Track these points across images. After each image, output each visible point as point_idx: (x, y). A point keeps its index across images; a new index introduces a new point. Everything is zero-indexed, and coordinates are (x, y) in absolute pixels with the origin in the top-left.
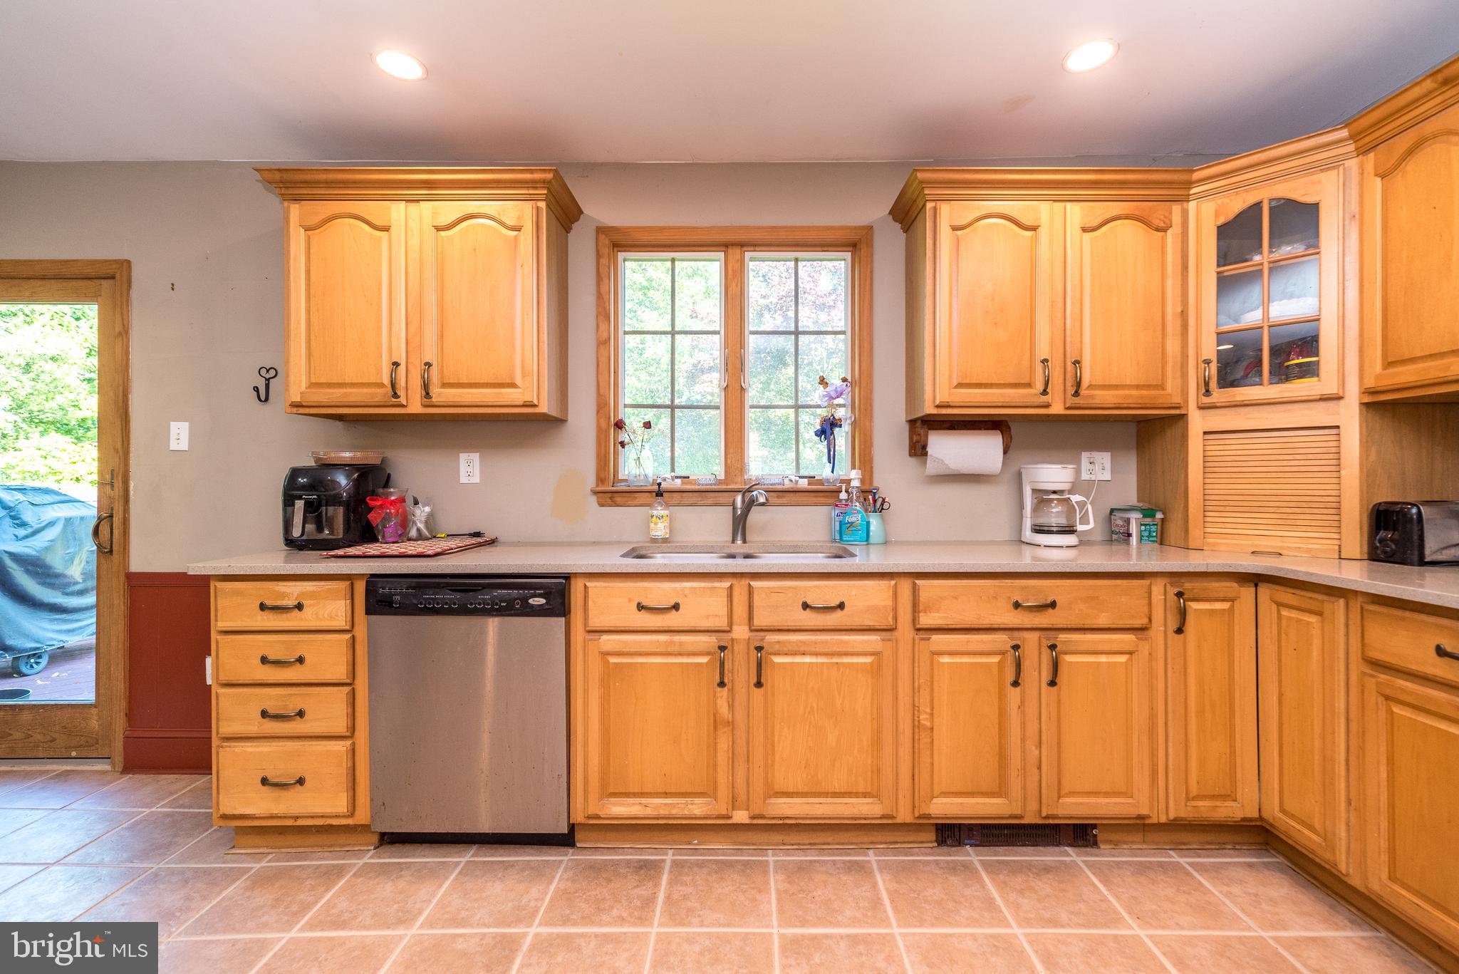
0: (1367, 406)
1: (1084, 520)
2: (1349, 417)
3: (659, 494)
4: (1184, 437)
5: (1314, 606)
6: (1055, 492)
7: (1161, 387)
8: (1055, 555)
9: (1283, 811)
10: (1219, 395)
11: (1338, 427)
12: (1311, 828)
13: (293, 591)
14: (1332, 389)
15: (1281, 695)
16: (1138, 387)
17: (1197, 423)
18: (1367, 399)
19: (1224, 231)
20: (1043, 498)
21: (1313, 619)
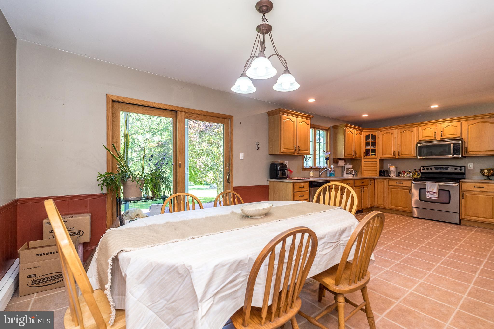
0: (379, 159)
1: (353, 173)
2: (378, 160)
3: (312, 169)
4: (361, 162)
5: (383, 181)
6: (349, 169)
7: (360, 155)
8: (349, 177)
9: (378, 204)
10: (366, 157)
11: (377, 161)
12: (382, 204)
13: (303, 184)
14: (377, 157)
15: (377, 191)
16: (359, 155)
17: (363, 160)
18: (380, 158)
19: (366, 136)
20: (348, 170)
21: (383, 182)
